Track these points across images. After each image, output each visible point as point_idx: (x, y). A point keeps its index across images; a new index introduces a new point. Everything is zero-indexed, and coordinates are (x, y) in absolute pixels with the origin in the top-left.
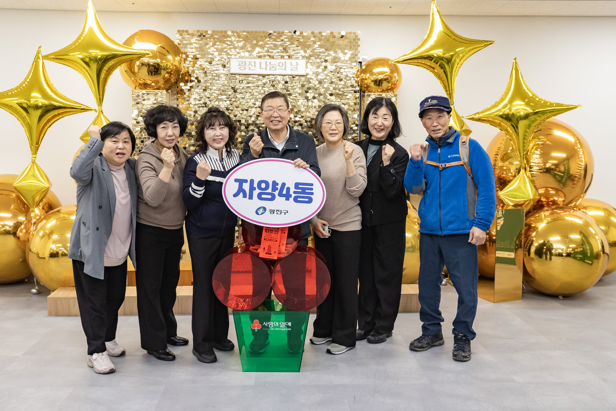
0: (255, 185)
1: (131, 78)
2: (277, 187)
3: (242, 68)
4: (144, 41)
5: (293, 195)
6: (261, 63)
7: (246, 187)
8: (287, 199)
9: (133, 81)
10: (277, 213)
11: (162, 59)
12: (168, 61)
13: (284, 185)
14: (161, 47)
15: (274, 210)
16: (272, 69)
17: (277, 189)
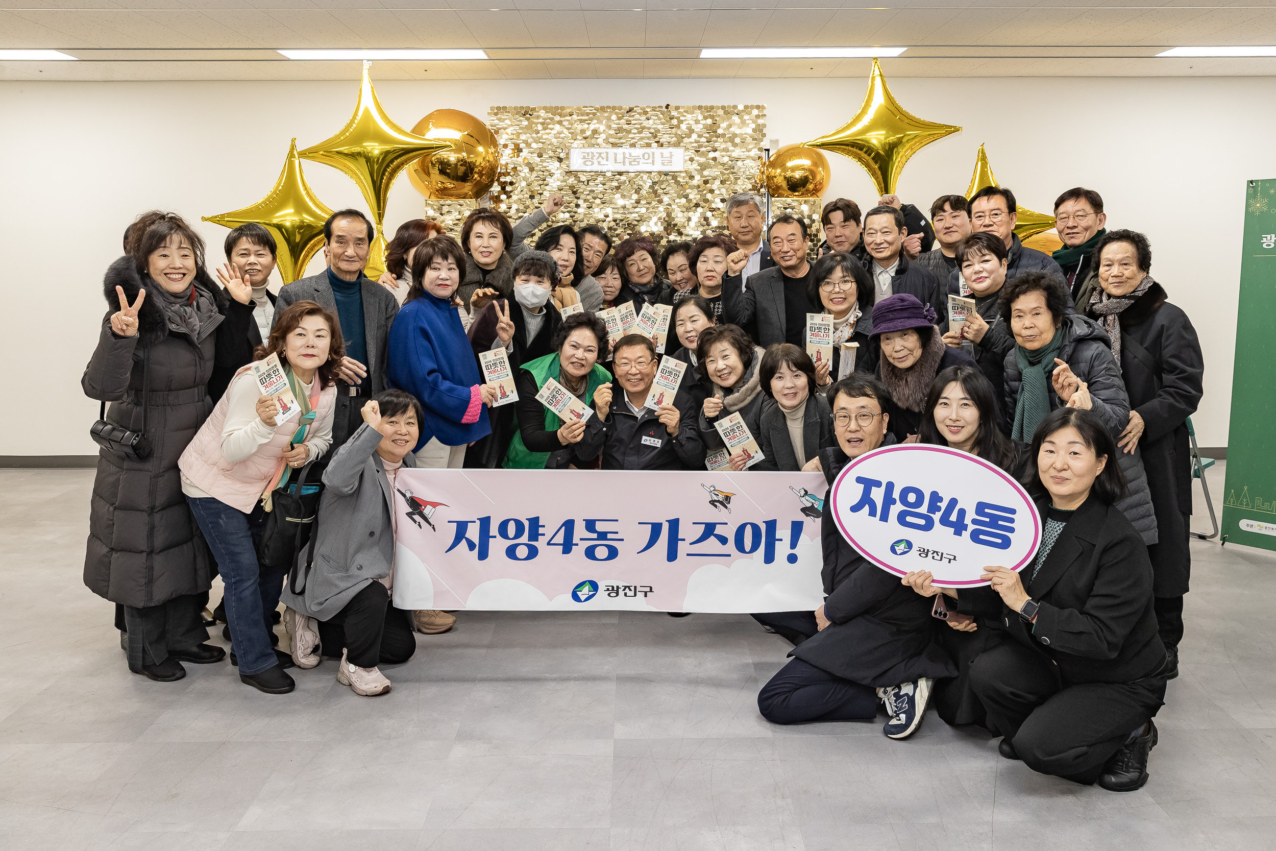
0: (896, 495)
1: (424, 182)
2: (939, 504)
3: (587, 163)
4: (444, 127)
5: (971, 527)
6: (616, 154)
7: (877, 495)
8: (958, 533)
9: (427, 187)
10: (933, 558)
11: (469, 153)
12: (477, 154)
13: (953, 502)
14: (468, 134)
15: (928, 550)
16: (633, 163)
17: (939, 509)
